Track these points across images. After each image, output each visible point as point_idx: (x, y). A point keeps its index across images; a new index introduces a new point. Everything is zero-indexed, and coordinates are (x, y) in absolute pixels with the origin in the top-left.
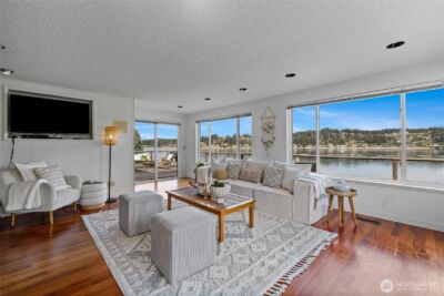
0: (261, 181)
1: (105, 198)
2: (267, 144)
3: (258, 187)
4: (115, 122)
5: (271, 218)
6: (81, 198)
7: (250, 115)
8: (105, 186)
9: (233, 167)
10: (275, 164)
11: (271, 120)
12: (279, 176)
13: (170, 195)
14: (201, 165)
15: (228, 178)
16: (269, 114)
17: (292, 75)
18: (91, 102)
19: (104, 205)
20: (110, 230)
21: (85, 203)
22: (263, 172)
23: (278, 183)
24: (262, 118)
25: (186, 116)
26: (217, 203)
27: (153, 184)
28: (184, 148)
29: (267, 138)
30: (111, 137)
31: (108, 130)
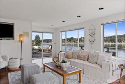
0: (88, 60)
1: (19, 65)
2: (92, 42)
3: (86, 63)
4: (23, 32)
5: (90, 79)
6: (8, 65)
7: (83, 28)
8: (19, 60)
9: (75, 53)
10: (94, 52)
11: (94, 31)
12: (96, 58)
13: (44, 66)
14: (61, 51)
15: (72, 58)
16: (92, 28)
17: (102, 9)
18: (14, 24)
19: (18, 68)
20: (17, 80)
21: (10, 67)
22: (89, 56)
23: (95, 61)
24: (89, 30)
25: (56, 29)
26: (63, 71)
27: (41, 59)
28: (55, 44)
29: (92, 39)
30: (22, 39)
31: (20, 36)
